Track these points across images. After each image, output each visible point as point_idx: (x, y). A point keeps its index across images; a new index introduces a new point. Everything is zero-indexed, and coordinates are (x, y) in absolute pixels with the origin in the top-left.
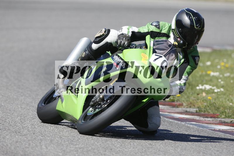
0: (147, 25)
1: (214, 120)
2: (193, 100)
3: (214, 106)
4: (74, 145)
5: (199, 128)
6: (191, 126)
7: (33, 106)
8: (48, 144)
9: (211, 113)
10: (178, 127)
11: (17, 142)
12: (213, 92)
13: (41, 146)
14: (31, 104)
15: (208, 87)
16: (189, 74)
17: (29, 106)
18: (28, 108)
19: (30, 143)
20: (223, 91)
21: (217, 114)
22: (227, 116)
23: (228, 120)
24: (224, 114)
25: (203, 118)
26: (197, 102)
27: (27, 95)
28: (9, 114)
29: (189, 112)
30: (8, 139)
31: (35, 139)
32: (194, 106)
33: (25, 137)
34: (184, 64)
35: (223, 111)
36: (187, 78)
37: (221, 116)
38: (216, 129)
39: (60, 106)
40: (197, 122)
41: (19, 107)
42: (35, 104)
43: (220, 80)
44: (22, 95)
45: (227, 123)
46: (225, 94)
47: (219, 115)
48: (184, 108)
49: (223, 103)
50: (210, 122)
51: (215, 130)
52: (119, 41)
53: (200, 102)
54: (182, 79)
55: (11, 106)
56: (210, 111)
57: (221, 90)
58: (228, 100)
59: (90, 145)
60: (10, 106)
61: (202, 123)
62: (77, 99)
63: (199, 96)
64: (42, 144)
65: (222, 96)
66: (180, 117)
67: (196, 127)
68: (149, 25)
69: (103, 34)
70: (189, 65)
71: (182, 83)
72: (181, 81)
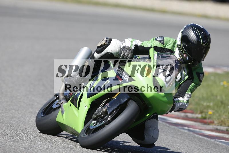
0: (151, 40)
2: (224, 119)
5: (227, 146)
6: (220, 143)
10: (208, 144)
16: (192, 91)
29: (220, 130)
32: (225, 124)
34: (188, 81)
36: (190, 95)
39: (61, 118)
48: (215, 125)
52: (122, 53)
54: (186, 96)
62: (78, 112)
66: (210, 135)
67: (225, 145)
68: (153, 40)
69: (104, 44)
70: (192, 82)
71: (184, 100)
72: (184, 99)
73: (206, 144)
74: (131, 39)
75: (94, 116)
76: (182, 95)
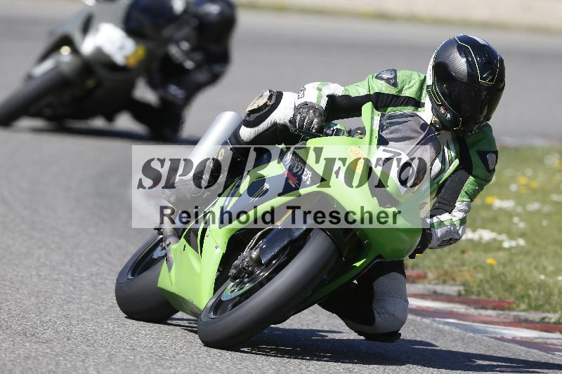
0: (366, 80)
1: (501, 315)
2: (452, 266)
3: (503, 283)
4: (165, 368)
5: (465, 333)
6: (447, 328)
7: (67, 274)
8: (103, 364)
9: (495, 297)
10: (416, 331)
11: (27, 358)
12: (500, 248)
13: (86, 369)
14: (62, 268)
15: (487, 235)
16: (472, 196)
17: (57, 272)
18: (56, 277)
19: (59, 360)
20: (522, 247)
21: (509, 300)
22: (533, 305)
23: (535, 316)
24: (526, 300)
25: (476, 308)
26: (461, 271)
27: (53, 246)
28: (8, 289)
29: (441, 294)
30: (6, 349)
31: (71, 351)
32: (454, 280)
33: (48, 346)
34: (460, 172)
35: (523, 293)
36: (469, 206)
37: (518, 306)
38: (506, 337)
40: (460, 319)
41: (34, 273)
42: (71, 266)
43: (516, 220)
44: (40, 244)
45: (532, 322)
46: (527, 253)
47: (514, 303)
48: (430, 283)
49: (522, 274)
50: (490, 319)
51: (502, 339)
52: (298, 117)
53: (469, 271)
54: (456, 209)
55: (14, 270)
56: (491, 293)
57: (518, 244)
58: (536, 268)
59: (204, 369)
60: (11, 270)
61: (473, 322)
62: (200, 261)
63: (466, 256)
64: (87, 365)
65: (521, 257)
66: (418, 307)
67: (458, 331)
68: (370, 79)
69: (265, 104)
70: (470, 173)
71: (454, 219)
72: (452, 216)
73: (413, 330)
74: (317, 84)
75: (233, 271)
76: (447, 208)
